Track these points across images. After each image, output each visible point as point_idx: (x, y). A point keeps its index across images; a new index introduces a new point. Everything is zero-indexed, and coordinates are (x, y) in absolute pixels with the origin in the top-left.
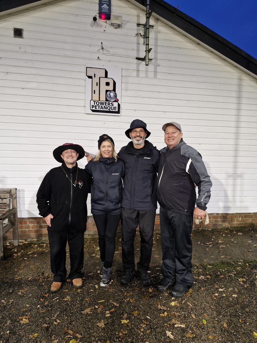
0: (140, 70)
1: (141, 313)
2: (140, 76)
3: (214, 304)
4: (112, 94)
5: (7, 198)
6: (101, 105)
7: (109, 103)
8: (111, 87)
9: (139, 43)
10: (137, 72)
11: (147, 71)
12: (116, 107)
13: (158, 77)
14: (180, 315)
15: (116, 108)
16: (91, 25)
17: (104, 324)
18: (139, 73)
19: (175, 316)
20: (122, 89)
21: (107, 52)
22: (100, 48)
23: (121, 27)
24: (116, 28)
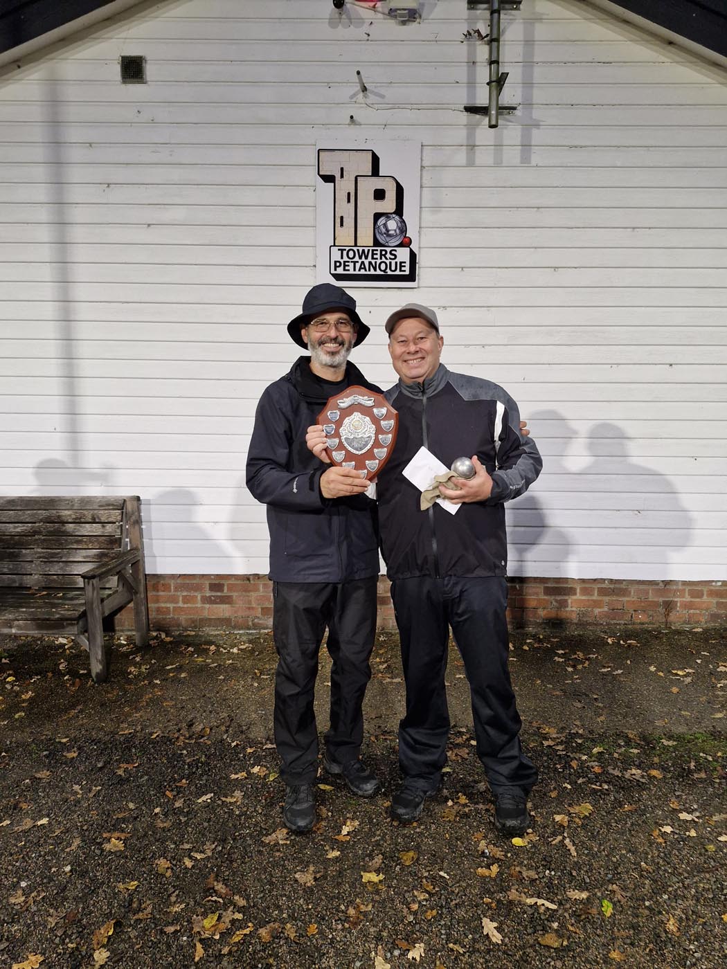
0: (477, 144)
1: (424, 859)
2: (478, 162)
3: (652, 857)
4: (392, 225)
5: (115, 523)
6: (360, 258)
7: (383, 253)
8: (389, 205)
9: (474, 62)
10: (467, 149)
11: (499, 146)
12: (405, 262)
13: (533, 163)
14: (536, 879)
15: (405, 266)
16: (329, 22)
17: (313, 876)
18: (475, 152)
19: (521, 880)
20: (421, 208)
21: (377, 98)
22: (358, 88)
23: (420, 16)
24: (404, 23)
